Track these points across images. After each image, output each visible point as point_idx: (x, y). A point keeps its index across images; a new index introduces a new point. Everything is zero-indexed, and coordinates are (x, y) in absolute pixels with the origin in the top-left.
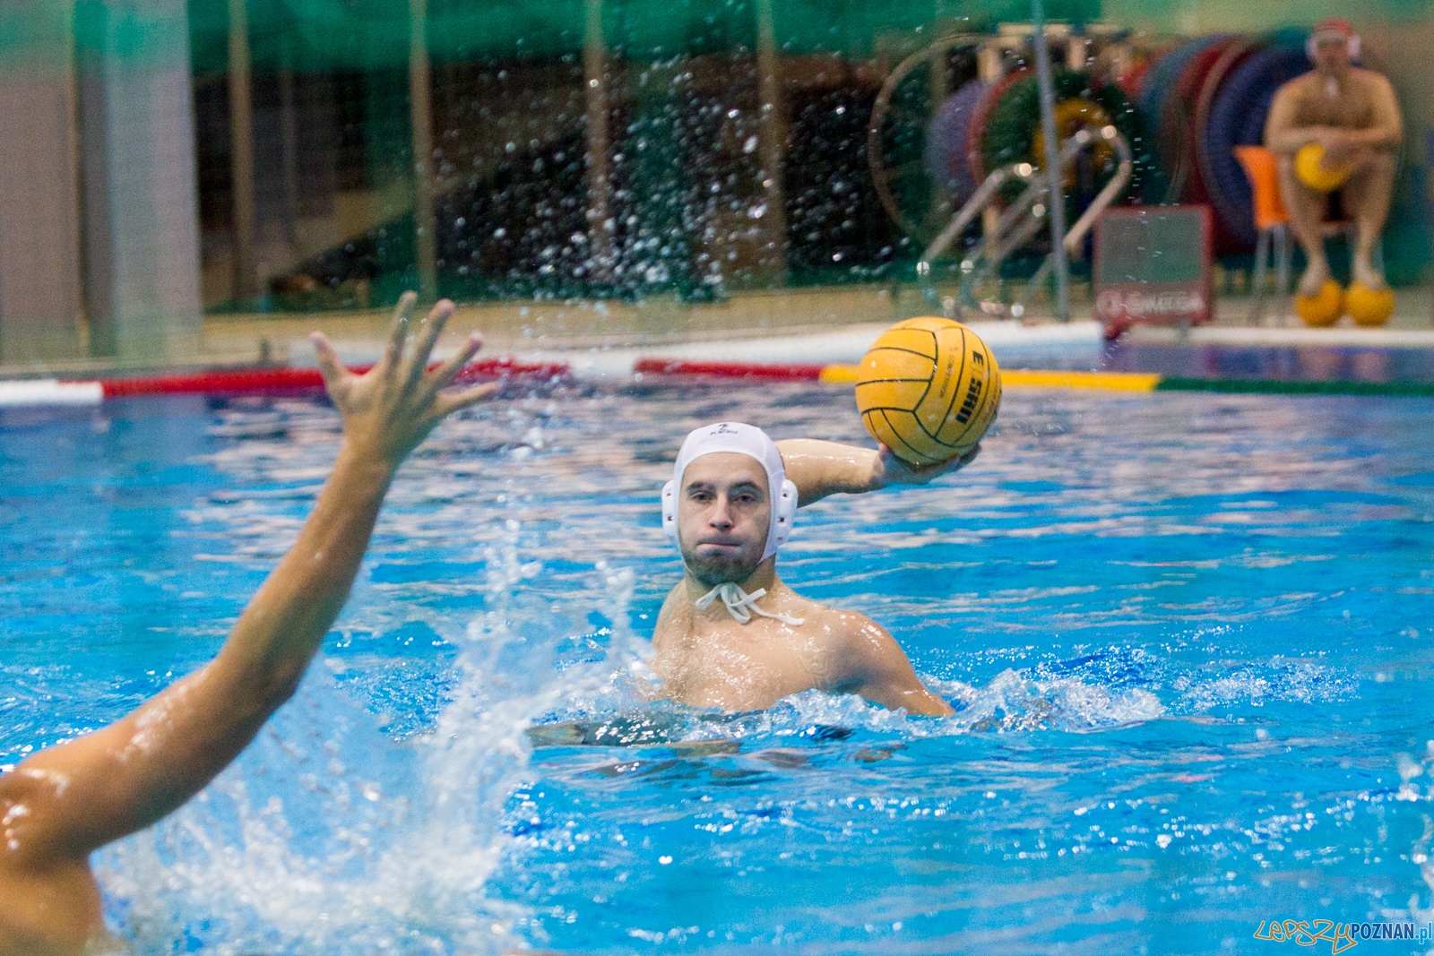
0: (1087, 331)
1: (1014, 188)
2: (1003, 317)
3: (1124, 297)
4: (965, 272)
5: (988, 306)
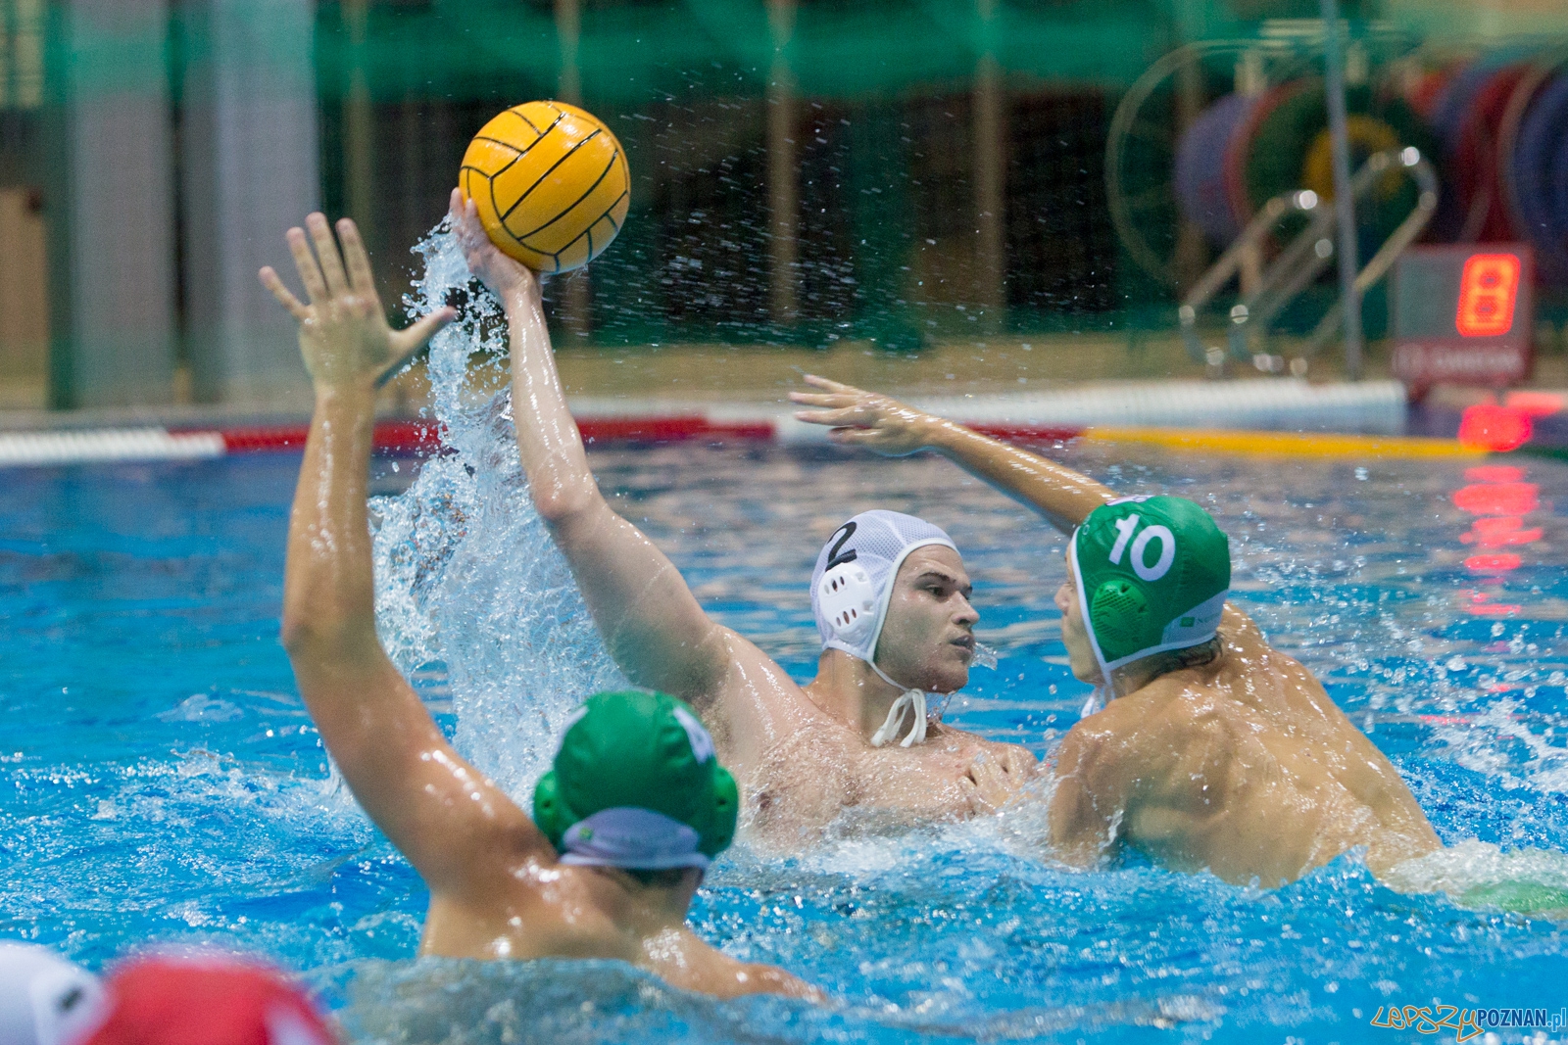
0: (1384, 394)
1: (1295, 224)
2: (1282, 373)
3: (1427, 350)
4: (1236, 321)
5: (1264, 361)
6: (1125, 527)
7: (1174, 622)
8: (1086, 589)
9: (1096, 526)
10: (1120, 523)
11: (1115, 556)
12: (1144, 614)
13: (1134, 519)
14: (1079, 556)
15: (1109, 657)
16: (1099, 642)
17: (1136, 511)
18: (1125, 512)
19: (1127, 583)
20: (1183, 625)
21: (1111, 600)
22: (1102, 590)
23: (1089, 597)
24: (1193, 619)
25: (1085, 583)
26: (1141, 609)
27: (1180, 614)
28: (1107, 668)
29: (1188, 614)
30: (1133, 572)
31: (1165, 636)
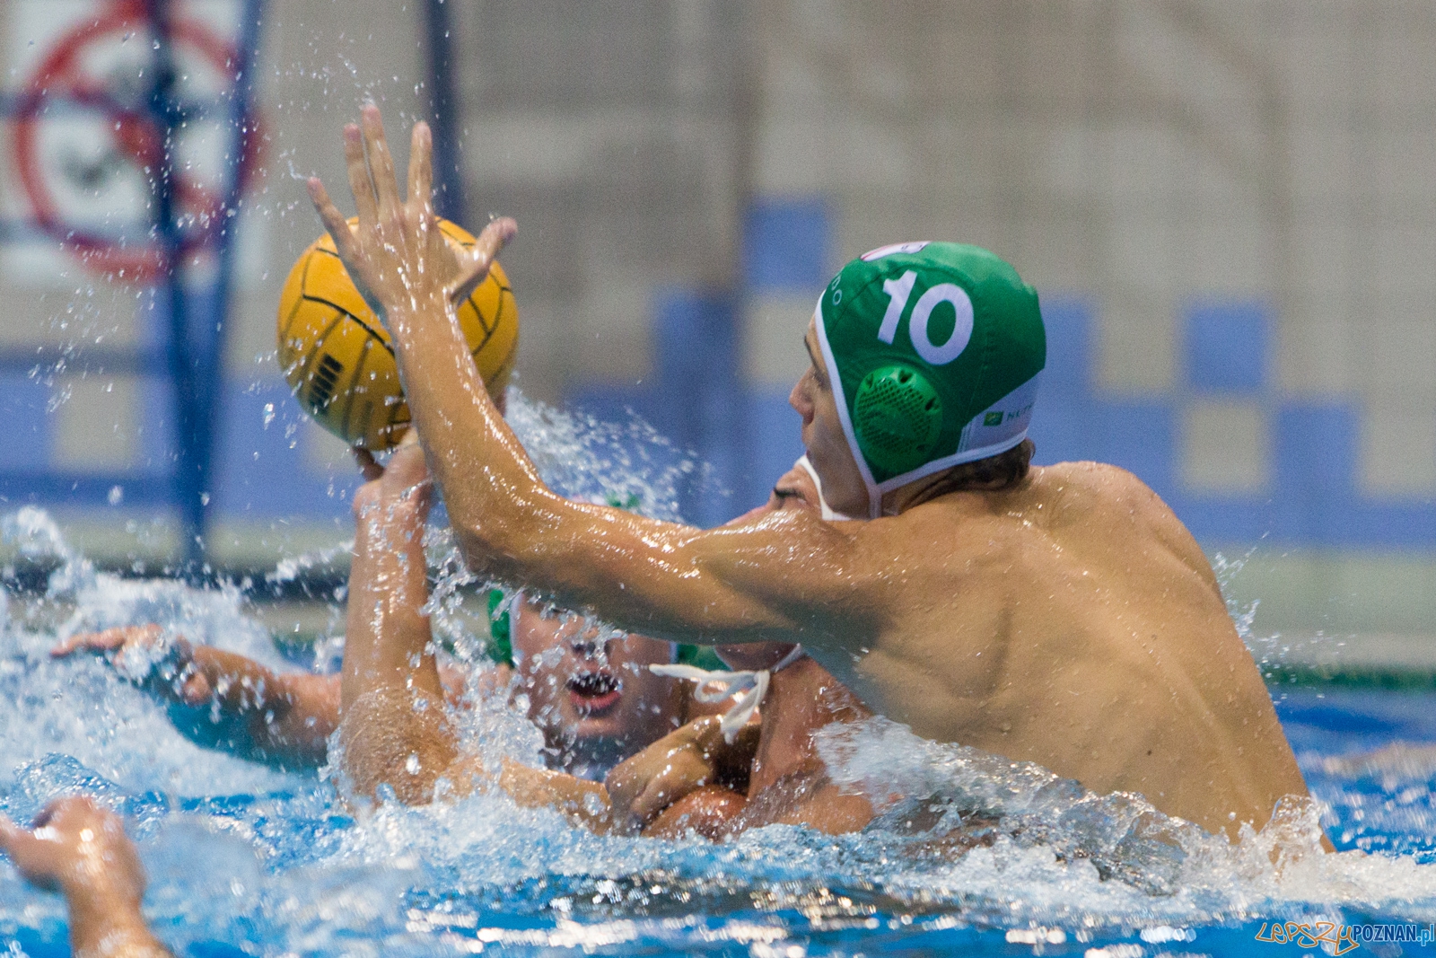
6: (898, 290)
7: (975, 419)
8: (843, 381)
9: (852, 293)
10: (889, 285)
11: (887, 332)
12: (932, 411)
13: (909, 278)
14: (829, 336)
15: (880, 476)
16: (866, 458)
17: (912, 267)
18: (896, 270)
19: (908, 370)
20: (987, 423)
21: (888, 395)
22: (870, 383)
23: (850, 395)
24: (1001, 414)
25: (842, 373)
26: (929, 406)
27: (985, 407)
28: (875, 490)
29: (995, 408)
30: (913, 351)
31: (963, 440)
